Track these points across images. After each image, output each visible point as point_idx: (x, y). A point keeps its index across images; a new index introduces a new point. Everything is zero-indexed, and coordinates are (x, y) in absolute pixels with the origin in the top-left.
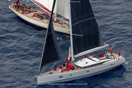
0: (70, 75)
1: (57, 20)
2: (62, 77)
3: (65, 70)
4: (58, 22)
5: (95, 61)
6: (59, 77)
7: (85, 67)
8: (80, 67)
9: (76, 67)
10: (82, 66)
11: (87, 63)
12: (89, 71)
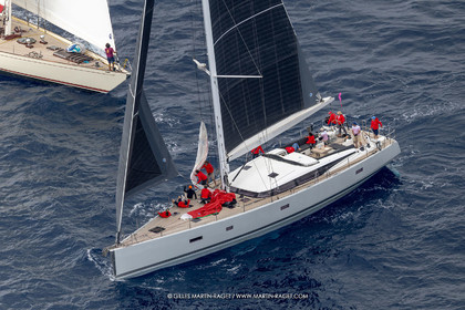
0: (228, 229)
1: (16, 29)
2: (200, 238)
3: (203, 212)
4: (20, 36)
5: (301, 165)
6: (191, 241)
7: (273, 193)
8: (255, 195)
9: (237, 196)
10: (259, 190)
11: (273, 175)
12: (288, 206)
